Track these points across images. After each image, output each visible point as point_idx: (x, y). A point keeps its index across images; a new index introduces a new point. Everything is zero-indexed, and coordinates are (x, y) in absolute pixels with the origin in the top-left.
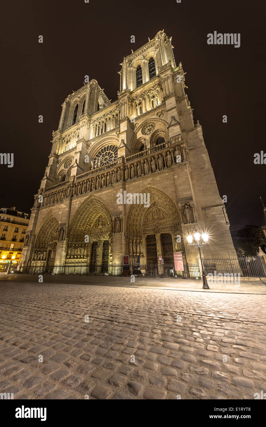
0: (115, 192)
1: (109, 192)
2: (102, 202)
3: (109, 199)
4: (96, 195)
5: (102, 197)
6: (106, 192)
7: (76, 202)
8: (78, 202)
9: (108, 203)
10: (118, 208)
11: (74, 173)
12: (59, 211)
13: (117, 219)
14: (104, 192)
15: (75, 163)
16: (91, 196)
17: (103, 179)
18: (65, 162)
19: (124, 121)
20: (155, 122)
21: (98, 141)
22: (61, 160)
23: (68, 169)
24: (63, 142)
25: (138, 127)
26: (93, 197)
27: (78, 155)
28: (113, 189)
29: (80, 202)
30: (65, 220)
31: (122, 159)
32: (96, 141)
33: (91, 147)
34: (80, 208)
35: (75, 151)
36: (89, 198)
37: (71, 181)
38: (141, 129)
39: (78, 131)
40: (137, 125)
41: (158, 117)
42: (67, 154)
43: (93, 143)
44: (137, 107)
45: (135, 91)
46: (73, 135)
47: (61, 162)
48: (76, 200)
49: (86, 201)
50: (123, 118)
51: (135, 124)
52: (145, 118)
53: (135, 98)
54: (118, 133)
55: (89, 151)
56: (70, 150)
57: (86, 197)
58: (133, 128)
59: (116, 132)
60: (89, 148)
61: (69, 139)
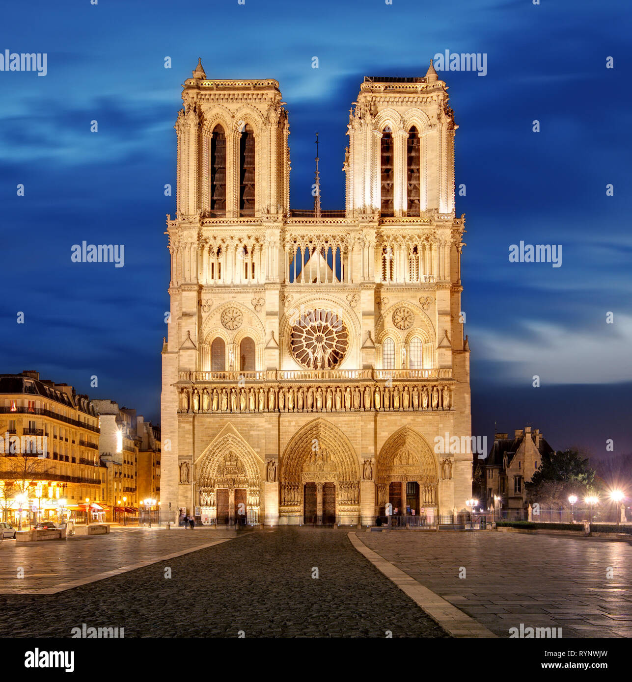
0: (362, 423)
1: (351, 421)
2: (337, 431)
3: (351, 431)
4: (329, 419)
5: (339, 425)
6: (346, 418)
7: (290, 422)
8: (293, 423)
9: (350, 437)
10: (368, 448)
11: (272, 362)
12: (249, 430)
13: (368, 463)
14: (341, 419)
15: (272, 341)
16: (319, 418)
17: (339, 394)
18: (222, 311)
19: (369, 289)
20: (415, 310)
21: (309, 298)
22: (210, 303)
23: (235, 332)
24: (203, 246)
25: (388, 306)
26: (320, 420)
27: (274, 322)
28: (358, 418)
29: (298, 423)
30: (273, 449)
31: (371, 371)
32: (303, 295)
33: (292, 303)
34: (297, 433)
35: (251, 296)
36: (314, 420)
37: (270, 378)
38: (392, 313)
39: (253, 241)
40: (386, 301)
41: (421, 306)
42: (226, 293)
43: (297, 296)
44: (384, 255)
45: (386, 221)
46: (237, 245)
47: (213, 308)
48: (289, 419)
49: (308, 424)
50: (367, 279)
51: (382, 297)
52: (400, 294)
53: (385, 238)
54: (350, 298)
55: (288, 311)
56: (234, 286)
57: (309, 418)
58: (378, 303)
59: (347, 294)
60: (287, 304)
61: (223, 249)
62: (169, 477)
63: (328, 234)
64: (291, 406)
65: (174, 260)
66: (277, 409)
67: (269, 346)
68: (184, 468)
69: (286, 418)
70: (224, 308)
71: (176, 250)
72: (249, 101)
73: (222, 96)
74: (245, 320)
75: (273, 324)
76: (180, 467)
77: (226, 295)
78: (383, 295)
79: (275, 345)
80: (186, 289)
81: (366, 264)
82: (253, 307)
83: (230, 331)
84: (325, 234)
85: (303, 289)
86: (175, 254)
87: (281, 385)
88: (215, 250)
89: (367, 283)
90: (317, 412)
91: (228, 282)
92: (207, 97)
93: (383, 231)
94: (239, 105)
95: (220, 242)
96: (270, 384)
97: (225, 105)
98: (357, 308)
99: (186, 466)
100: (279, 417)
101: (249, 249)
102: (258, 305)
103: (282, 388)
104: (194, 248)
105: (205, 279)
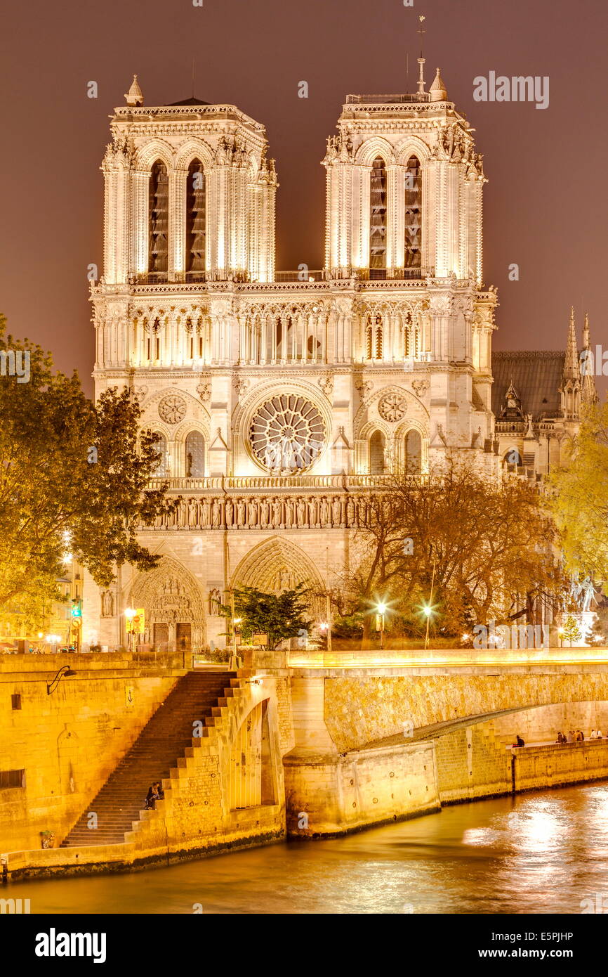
0: (329, 543)
1: (316, 539)
2: (300, 552)
3: (316, 552)
4: (288, 537)
5: (302, 545)
6: (310, 536)
7: (239, 540)
9: (313, 558)
10: (335, 573)
11: (219, 466)
12: (189, 551)
14: (304, 537)
15: (219, 440)
16: (276, 536)
17: (301, 506)
18: (160, 400)
19: (344, 373)
20: (407, 398)
21: (269, 383)
22: (144, 390)
23: (177, 426)
24: (136, 320)
25: (371, 392)
26: (278, 538)
27: (221, 417)
28: (324, 536)
29: (249, 543)
30: (217, 574)
31: (341, 477)
32: (262, 379)
33: (248, 389)
34: (248, 555)
35: (196, 381)
36: (269, 539)
37: (215, 487)
38: (378, 400)
39: (198, 313)
40: (369, 385)
41: (414, 392)
42: (164, 378)
43: (254, 381)
44: (370, 326)
45: (369, 285)
46: (179, 317)
47: (147, 396)
48: (239, 537)
49: (263, 543)
50: (341, 360)
51: (364, 380)
52: (388, 377)
53: (368, 305)
54: (323, 382)
55: (242, 401)
56: (175, 370)
57: (264, 536)
58: (359, 388)
59: (318, 378)
60: (242, 391)
61: (162, 323)
62: (93, 608)
63: (295, 302)
64: (240, 521)
65: (100, 336)
66: (222, 526)
67: (214, 446)
68: (107, 597)
69: (233, 537)
70: (162, 397)
71: (102, 324)
72: (196, 133)
73: (160, 128)
74: (190, 411)
75: (221, 420)
76: (102, 597)
77: (164, 381)
78: (366, 378)
79: (221, 445)
80: (112, 375)
81: (340, 341)
82: (199, 395)
83: (171, 426)
84: (291, 302)
85: (261, 372)
86: (101, 328)
87: (228, 495)
88: (152, 323)
89: (341, 366)
90: (274, 528)
91: (167, 364)
92: (143, 129)
93: (365, 298)
94: (183, 138)
95: (156, 314)
96: (214, 495)
97: (165, 138)
98: (331, 395)
99: (110, 595)
100: (226, 534)
101: (195, 322)
102: (204, 392)
103: (230, 499)
104: (123, 324)
105: (139, 359)
